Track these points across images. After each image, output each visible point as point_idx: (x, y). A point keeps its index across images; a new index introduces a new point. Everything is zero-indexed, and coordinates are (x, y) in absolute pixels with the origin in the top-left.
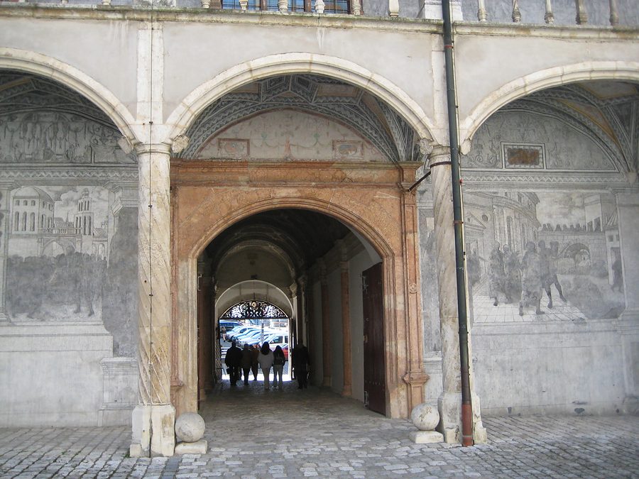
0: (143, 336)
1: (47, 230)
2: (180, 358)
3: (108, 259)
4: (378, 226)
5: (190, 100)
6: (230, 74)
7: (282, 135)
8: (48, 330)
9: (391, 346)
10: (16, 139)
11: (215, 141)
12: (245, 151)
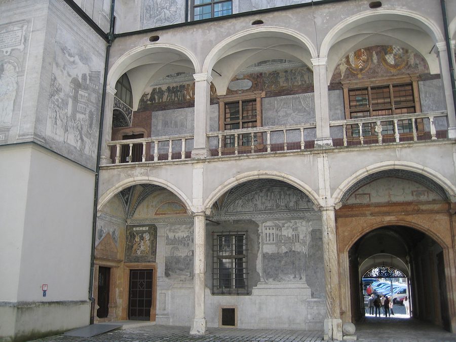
0: (327, 289)
1: (279, 240)
2: (343, 299)
3: (307, 253)
4: (439, 233)
5: (341, 187)
6: (358, 173)
7: (386, 190)
8: (282, 286)
9: (450, 295)
10: (264, 200)
11: (354, 195)
12: (368, 199)
